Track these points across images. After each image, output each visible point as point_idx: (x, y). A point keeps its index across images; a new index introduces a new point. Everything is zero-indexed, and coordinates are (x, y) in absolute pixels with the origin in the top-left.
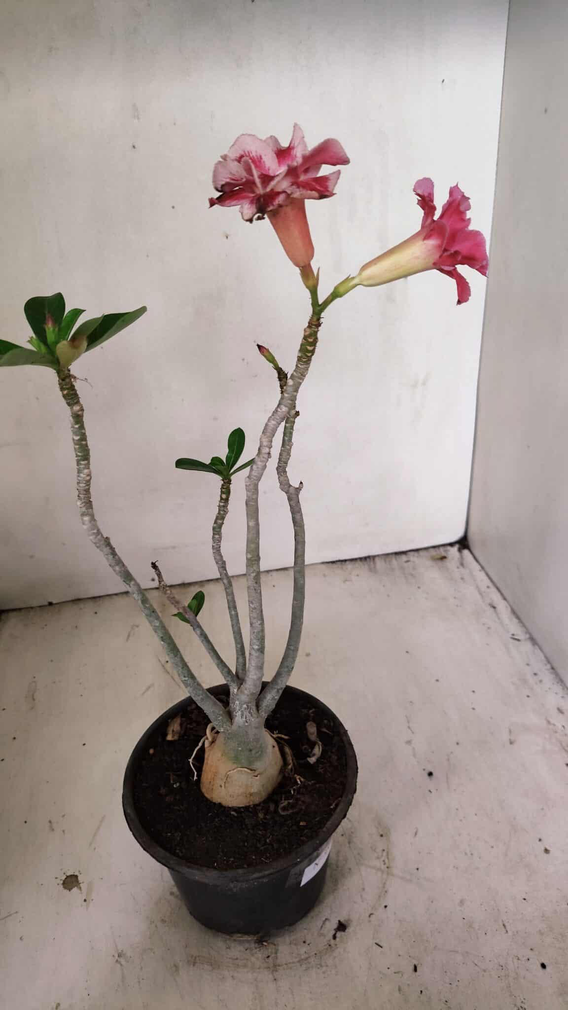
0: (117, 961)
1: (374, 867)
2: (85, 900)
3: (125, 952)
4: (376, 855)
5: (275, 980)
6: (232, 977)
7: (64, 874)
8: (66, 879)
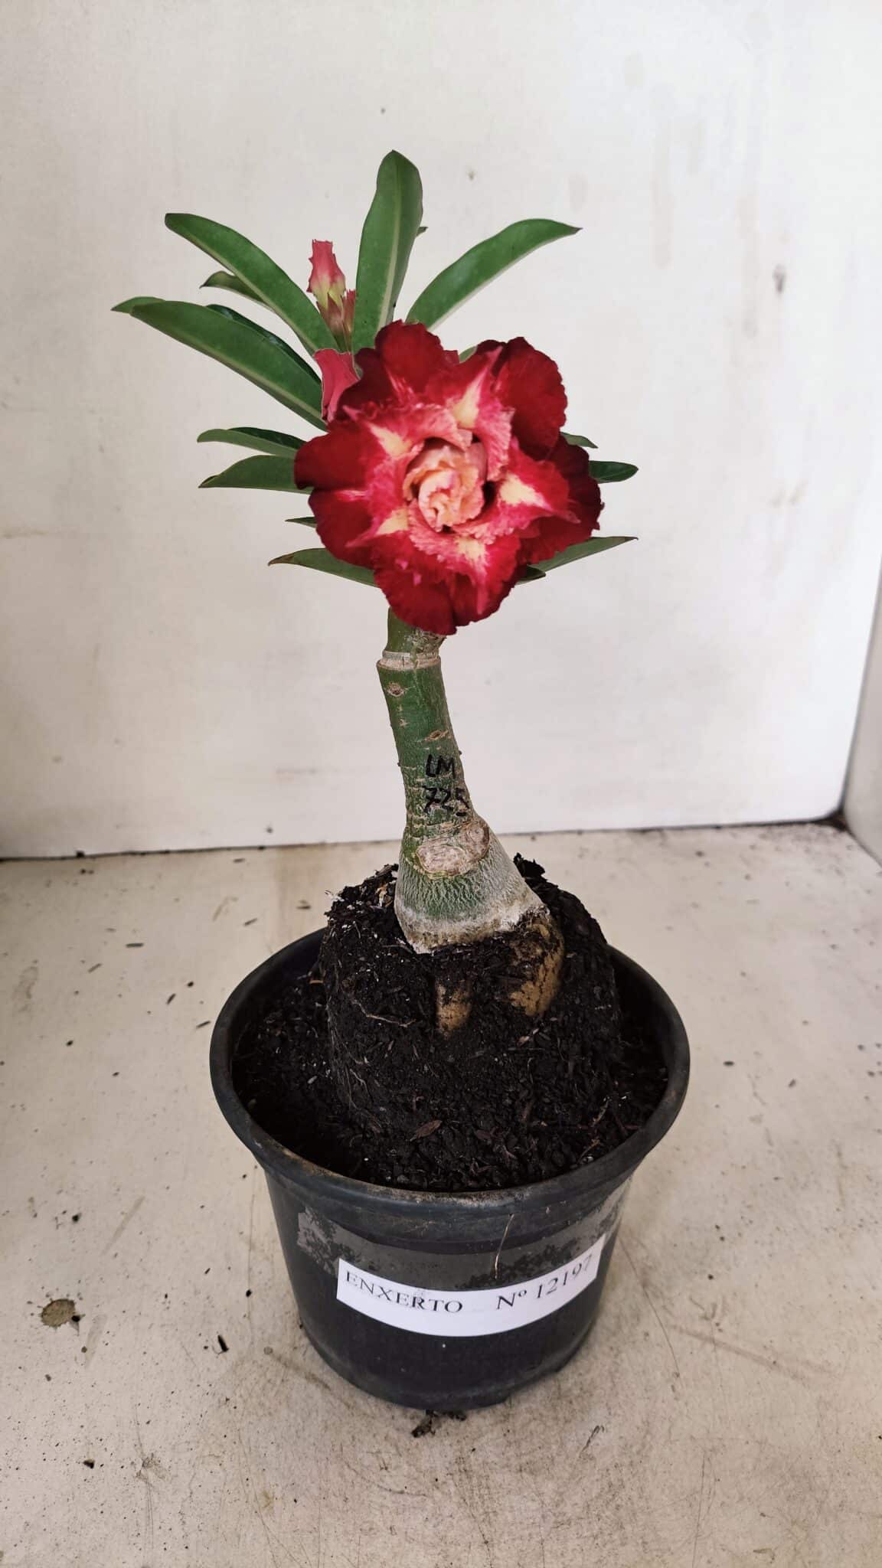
0: (139, 1474)
1: (698, 1336)
2: (84, 1350)
3: (158, 1455)
4: (701, 1312)
5: (486, 1542)
6: (391, 1528)
7: (47, 1296)
8: (49, 1305)
